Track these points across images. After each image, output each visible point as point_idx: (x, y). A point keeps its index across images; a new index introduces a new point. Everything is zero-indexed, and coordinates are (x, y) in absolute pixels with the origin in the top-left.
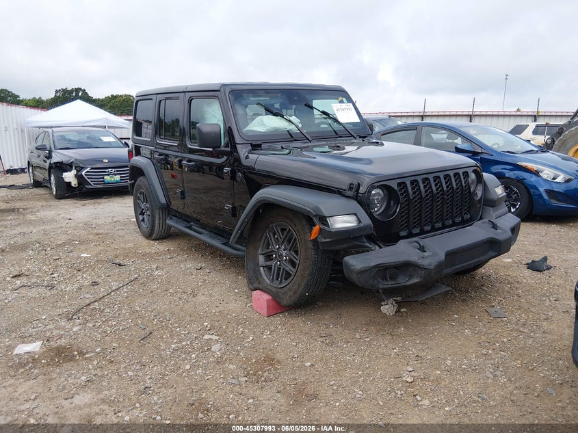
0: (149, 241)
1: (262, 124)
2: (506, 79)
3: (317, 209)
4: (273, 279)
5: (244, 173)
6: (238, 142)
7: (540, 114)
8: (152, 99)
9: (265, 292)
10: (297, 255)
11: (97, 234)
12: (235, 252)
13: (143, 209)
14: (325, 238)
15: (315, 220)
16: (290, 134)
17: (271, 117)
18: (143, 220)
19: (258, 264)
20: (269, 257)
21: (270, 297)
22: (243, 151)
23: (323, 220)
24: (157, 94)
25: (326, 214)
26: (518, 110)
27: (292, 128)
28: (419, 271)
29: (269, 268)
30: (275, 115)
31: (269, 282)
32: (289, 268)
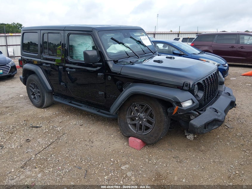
0: (40, 109)
1: (115, 49)
2: (158, 16)
3: (175, 98)
4: (137, 130)
5: (112, 76)
6: (108, 60)
7: (180, 33)
8: (37, 32)
9: (137, 138)
10: (153, 118)
11: (7, 107)
12: (108, 116)
13: (34, 92)
14: (180, 113)
15: (174, 104)
16: (126, 53)
17: (118, 45)
18: (35, 98)
19: (127, 123)
20: (133, 119)
21: (141, 141)
22: (111, 65)
23: (179, 104)
24: (41, 30)
25: (180, 101)
26: (171, 31)
27: (127, 50)
28: (218, 123)
29: (135, 125)
30: (120, 43)
31: (135, 132)
32: (148, 125)
